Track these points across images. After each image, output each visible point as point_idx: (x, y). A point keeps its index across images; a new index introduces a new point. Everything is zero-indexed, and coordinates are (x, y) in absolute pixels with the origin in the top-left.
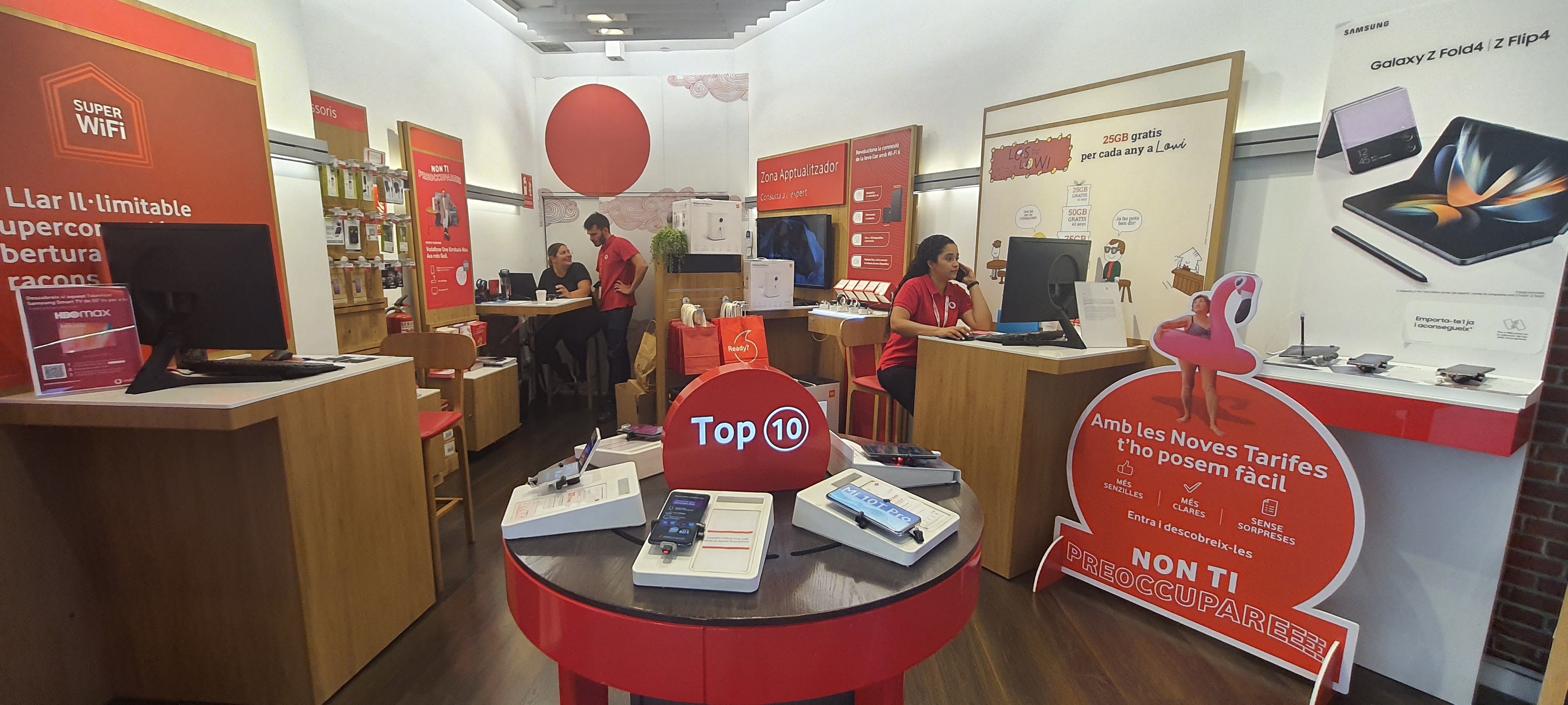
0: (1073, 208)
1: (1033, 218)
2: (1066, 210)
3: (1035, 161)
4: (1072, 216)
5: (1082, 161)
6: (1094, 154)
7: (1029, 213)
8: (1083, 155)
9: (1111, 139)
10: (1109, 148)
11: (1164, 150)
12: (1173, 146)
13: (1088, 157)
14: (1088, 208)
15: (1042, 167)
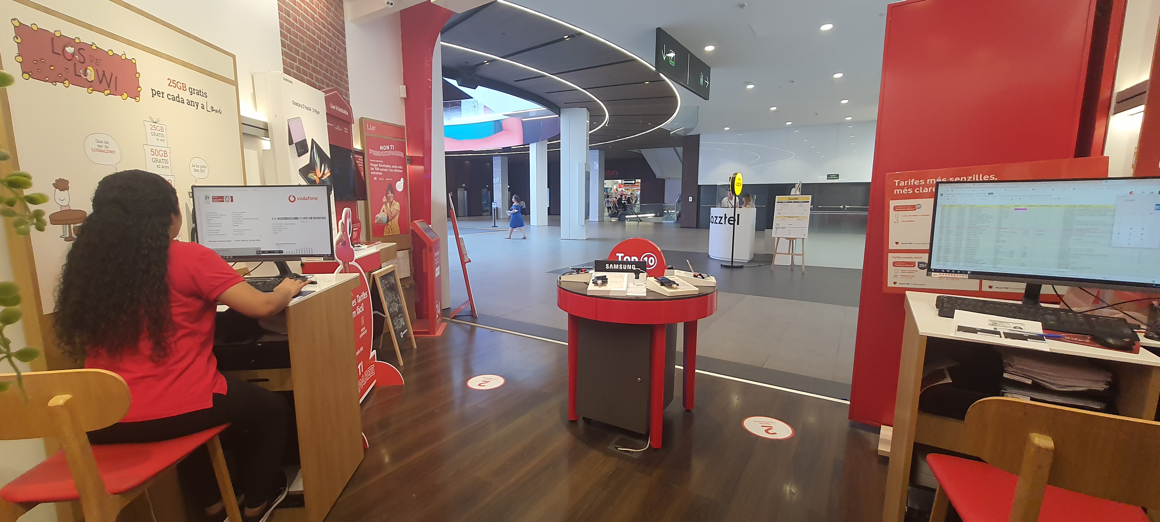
0: (155, 148)
1: (111, 152)
2: (148, 149)
3: (96, 72)
4: (155, 157)
5: (153, 97)
6: (163, 93)
7: (103, 144)
8: (152, 90)
9: (173, 83)
10: (175, 92)
11: (211, 111)
12: (215, 110)
13: (158, 93)
14: (168, 150)
15: (109, 86)
